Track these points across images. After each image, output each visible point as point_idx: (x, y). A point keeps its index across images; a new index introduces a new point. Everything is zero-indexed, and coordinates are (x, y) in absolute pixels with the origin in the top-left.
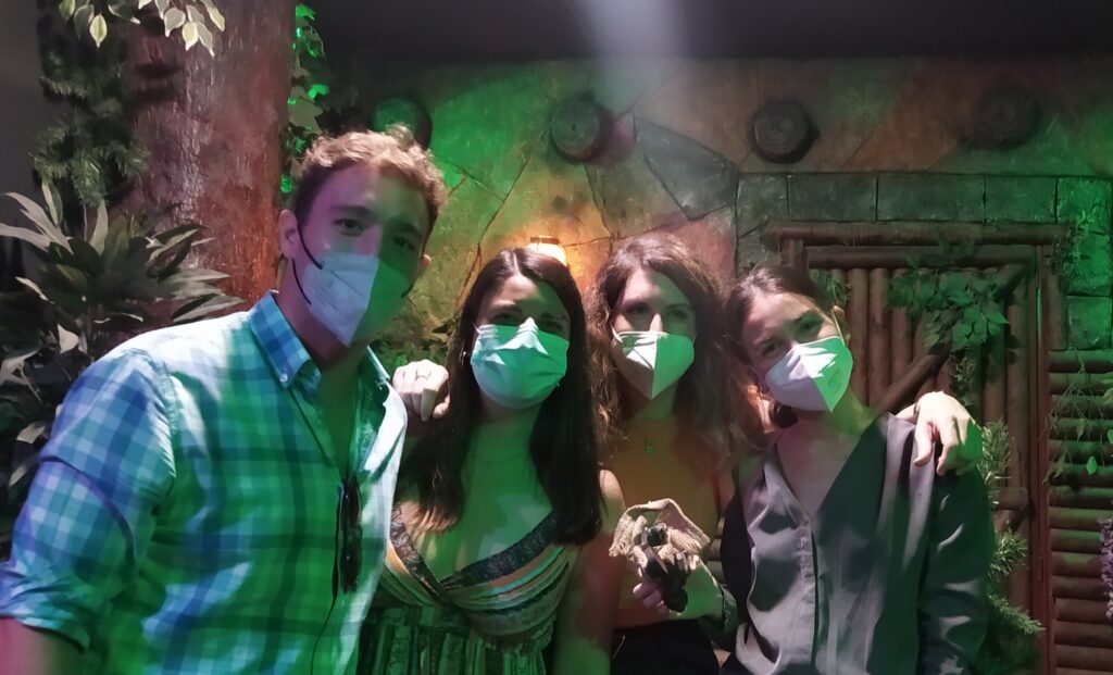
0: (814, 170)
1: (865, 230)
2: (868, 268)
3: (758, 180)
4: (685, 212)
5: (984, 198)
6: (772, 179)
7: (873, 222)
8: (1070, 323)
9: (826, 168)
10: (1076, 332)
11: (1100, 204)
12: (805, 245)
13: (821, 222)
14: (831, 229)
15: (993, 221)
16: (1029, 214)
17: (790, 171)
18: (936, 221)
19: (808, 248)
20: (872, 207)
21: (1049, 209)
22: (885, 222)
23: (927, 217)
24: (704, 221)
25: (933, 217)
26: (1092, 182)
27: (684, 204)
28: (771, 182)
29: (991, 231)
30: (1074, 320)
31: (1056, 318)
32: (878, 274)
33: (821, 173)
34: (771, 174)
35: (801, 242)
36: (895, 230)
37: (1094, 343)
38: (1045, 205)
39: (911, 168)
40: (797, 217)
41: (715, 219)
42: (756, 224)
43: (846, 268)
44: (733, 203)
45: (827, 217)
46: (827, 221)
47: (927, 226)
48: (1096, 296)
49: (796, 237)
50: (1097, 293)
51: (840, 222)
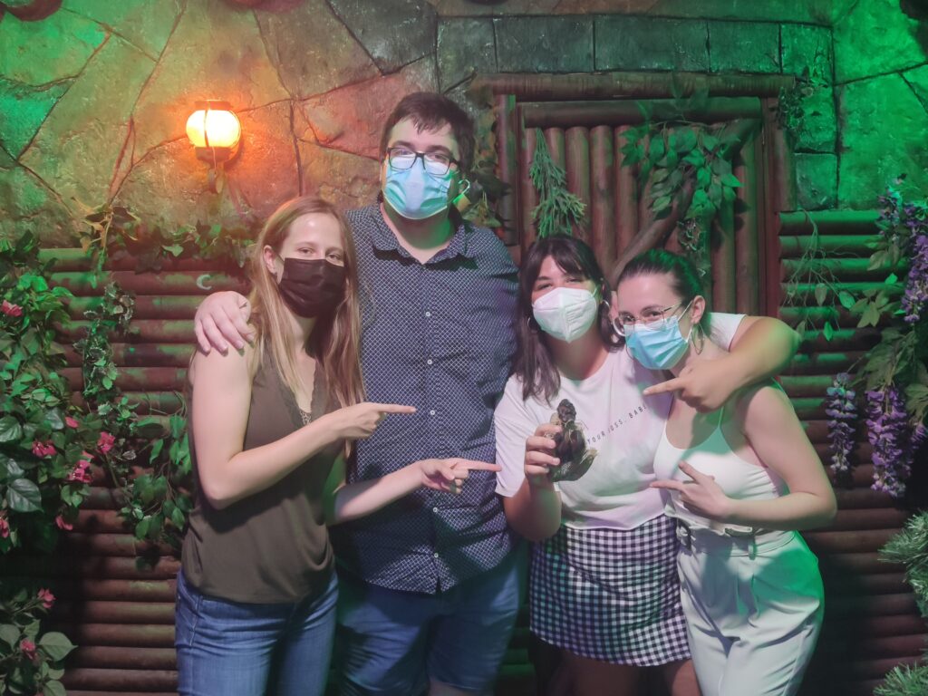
0: (523, 12)
1: (582, 82)
2: (589, 125)
3: (460, 24)
4: (377, 64)
5: (708, 46)
6: (476, 23)
7: (592, 73)
8: (799, 182)
9: (537, 10)
10: (805, 192)
11: (822, 54)
12: (518, 100)
13: (534, 73)
14: (547, 81)
15: (718, 70)
16: (754, 63)
17: (495, 12)
18: (659, 71)
19: (523, 104)
20: (589, 56)
21: (773, 58)
22: (605, 72)
23: (649, 67)
24: (399, 76)
25: (656, 65)
26: (813, 29)
27: (376, 55)
28: (475, 26)
29: (718, 81)
30: (802, 179)
31: (784, 178)
32: (600, 133)
33: (532, 16)
34: (475, 17)
35: (513, 98)
36: (616, 80)
37: (821, 203)
38: (768, 54)
39: (628, 10)
40: (506, 68)
41: (413, 72)
42: (460, 77)
43: (565, 126)
44: (433, 53)
45: (541, 68)
46: (540, 72)
47: (650, 77)
48: (822, 153)
49: (507, 91)
50: (822, 150)
51: (554, 73)
